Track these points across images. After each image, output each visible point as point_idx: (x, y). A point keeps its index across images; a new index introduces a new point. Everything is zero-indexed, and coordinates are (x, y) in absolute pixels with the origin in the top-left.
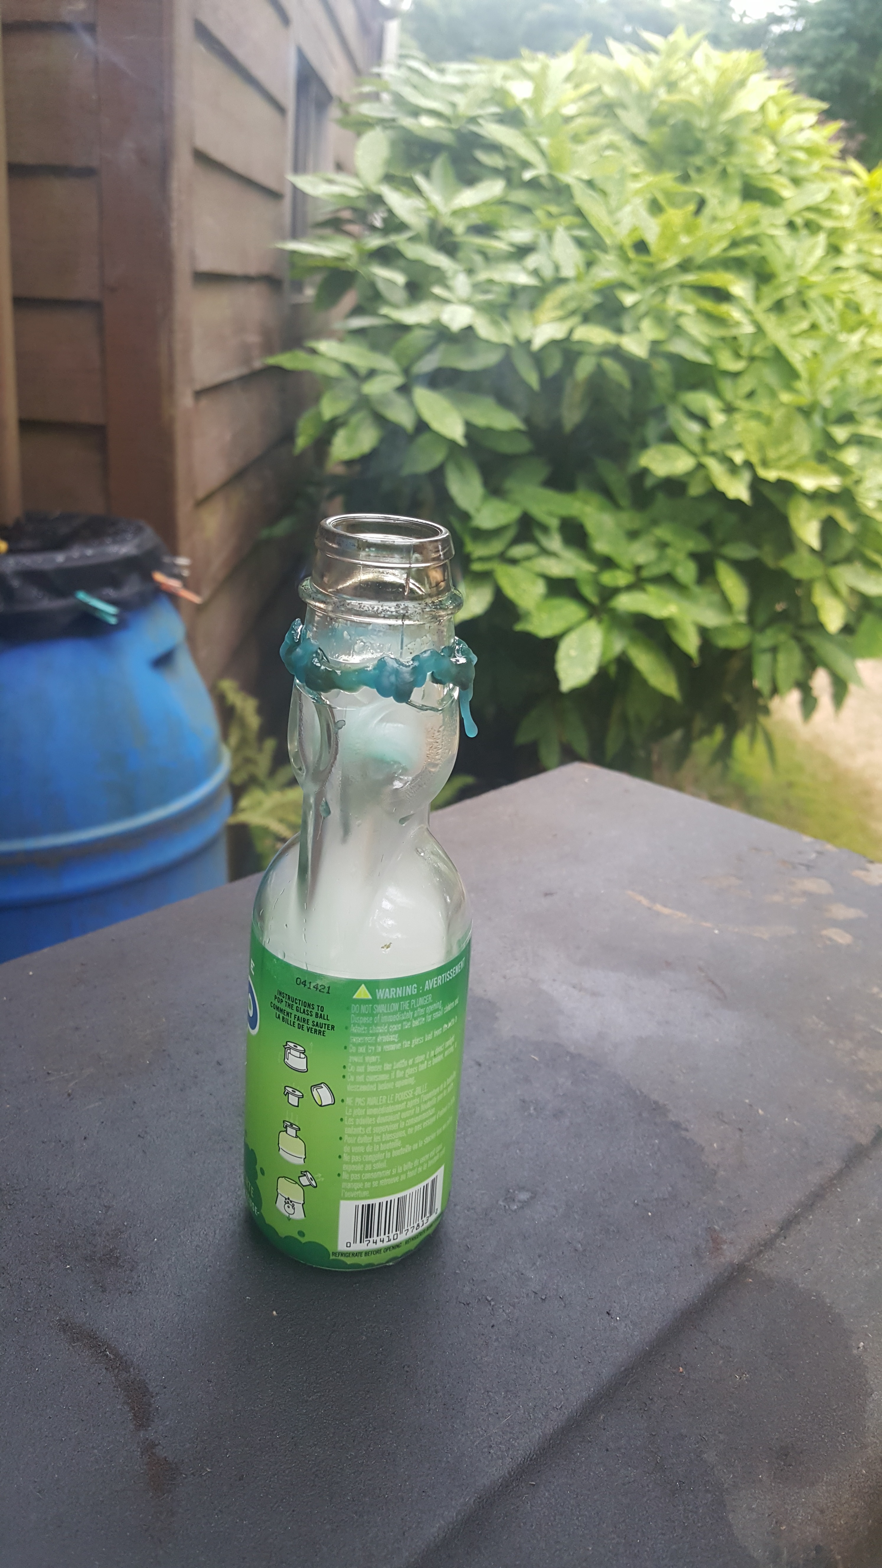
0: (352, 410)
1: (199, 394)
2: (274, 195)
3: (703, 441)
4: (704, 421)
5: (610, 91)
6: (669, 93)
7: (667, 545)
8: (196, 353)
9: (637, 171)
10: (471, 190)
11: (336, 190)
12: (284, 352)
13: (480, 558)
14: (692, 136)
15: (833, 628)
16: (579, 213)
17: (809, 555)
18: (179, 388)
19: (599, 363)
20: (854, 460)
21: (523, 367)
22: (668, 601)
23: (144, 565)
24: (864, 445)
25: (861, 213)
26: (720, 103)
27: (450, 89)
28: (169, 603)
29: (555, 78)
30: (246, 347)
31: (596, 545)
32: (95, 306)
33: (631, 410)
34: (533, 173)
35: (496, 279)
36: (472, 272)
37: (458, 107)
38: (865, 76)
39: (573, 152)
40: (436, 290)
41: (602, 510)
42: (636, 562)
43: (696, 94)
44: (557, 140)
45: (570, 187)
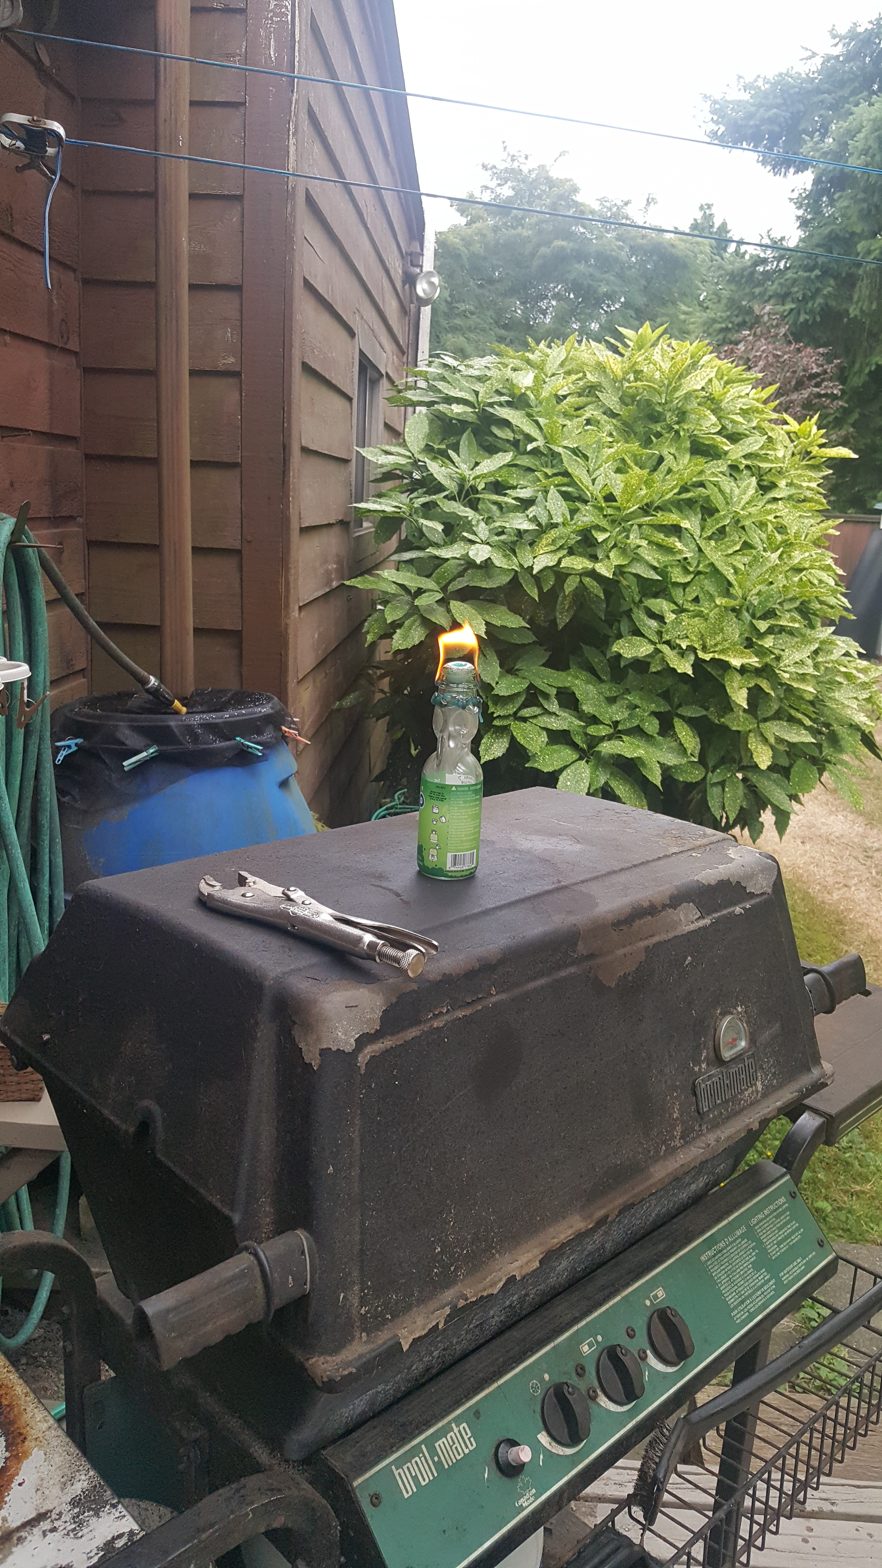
0: (407, 616)
1: (300, 608)
2: (346, 461)
3: (660, 633)
4: (660, 618)
5: (591, 378)
6: (636, 380)
7: (636, 707)
8: (301, 581)
9: (611, 440)
10: (489, 458)
11: (391, 459)
12: (356, 577)
13: (499, 716)
14: (653, 409)
15: (763, 766)
16: (566, 474)
17: (741, 713)
18: (291, 605)
19: (581, 581)
20: (771, 644)
21: (527, 585)
22: (638, 746)
23: (276, 720)
24: (780, 633)
25: (793, 454)
26: (674, 385)
27: (474, 380)
28: (290, 744)
29: (552, 366)
30: (328, 572)
31: (584, 708)
32: (238, 552)
33: (607, 613)
34: (534, 445)
35: (507, 525)
36: (491, 520)
37: (480, 395)
38: (844, 306)
39: (564, 426)
40: (465, 534)
41: (588, 682)
42: (614, 719)
43: (656, 379)
44: (552, 418)
45: (560, 454)
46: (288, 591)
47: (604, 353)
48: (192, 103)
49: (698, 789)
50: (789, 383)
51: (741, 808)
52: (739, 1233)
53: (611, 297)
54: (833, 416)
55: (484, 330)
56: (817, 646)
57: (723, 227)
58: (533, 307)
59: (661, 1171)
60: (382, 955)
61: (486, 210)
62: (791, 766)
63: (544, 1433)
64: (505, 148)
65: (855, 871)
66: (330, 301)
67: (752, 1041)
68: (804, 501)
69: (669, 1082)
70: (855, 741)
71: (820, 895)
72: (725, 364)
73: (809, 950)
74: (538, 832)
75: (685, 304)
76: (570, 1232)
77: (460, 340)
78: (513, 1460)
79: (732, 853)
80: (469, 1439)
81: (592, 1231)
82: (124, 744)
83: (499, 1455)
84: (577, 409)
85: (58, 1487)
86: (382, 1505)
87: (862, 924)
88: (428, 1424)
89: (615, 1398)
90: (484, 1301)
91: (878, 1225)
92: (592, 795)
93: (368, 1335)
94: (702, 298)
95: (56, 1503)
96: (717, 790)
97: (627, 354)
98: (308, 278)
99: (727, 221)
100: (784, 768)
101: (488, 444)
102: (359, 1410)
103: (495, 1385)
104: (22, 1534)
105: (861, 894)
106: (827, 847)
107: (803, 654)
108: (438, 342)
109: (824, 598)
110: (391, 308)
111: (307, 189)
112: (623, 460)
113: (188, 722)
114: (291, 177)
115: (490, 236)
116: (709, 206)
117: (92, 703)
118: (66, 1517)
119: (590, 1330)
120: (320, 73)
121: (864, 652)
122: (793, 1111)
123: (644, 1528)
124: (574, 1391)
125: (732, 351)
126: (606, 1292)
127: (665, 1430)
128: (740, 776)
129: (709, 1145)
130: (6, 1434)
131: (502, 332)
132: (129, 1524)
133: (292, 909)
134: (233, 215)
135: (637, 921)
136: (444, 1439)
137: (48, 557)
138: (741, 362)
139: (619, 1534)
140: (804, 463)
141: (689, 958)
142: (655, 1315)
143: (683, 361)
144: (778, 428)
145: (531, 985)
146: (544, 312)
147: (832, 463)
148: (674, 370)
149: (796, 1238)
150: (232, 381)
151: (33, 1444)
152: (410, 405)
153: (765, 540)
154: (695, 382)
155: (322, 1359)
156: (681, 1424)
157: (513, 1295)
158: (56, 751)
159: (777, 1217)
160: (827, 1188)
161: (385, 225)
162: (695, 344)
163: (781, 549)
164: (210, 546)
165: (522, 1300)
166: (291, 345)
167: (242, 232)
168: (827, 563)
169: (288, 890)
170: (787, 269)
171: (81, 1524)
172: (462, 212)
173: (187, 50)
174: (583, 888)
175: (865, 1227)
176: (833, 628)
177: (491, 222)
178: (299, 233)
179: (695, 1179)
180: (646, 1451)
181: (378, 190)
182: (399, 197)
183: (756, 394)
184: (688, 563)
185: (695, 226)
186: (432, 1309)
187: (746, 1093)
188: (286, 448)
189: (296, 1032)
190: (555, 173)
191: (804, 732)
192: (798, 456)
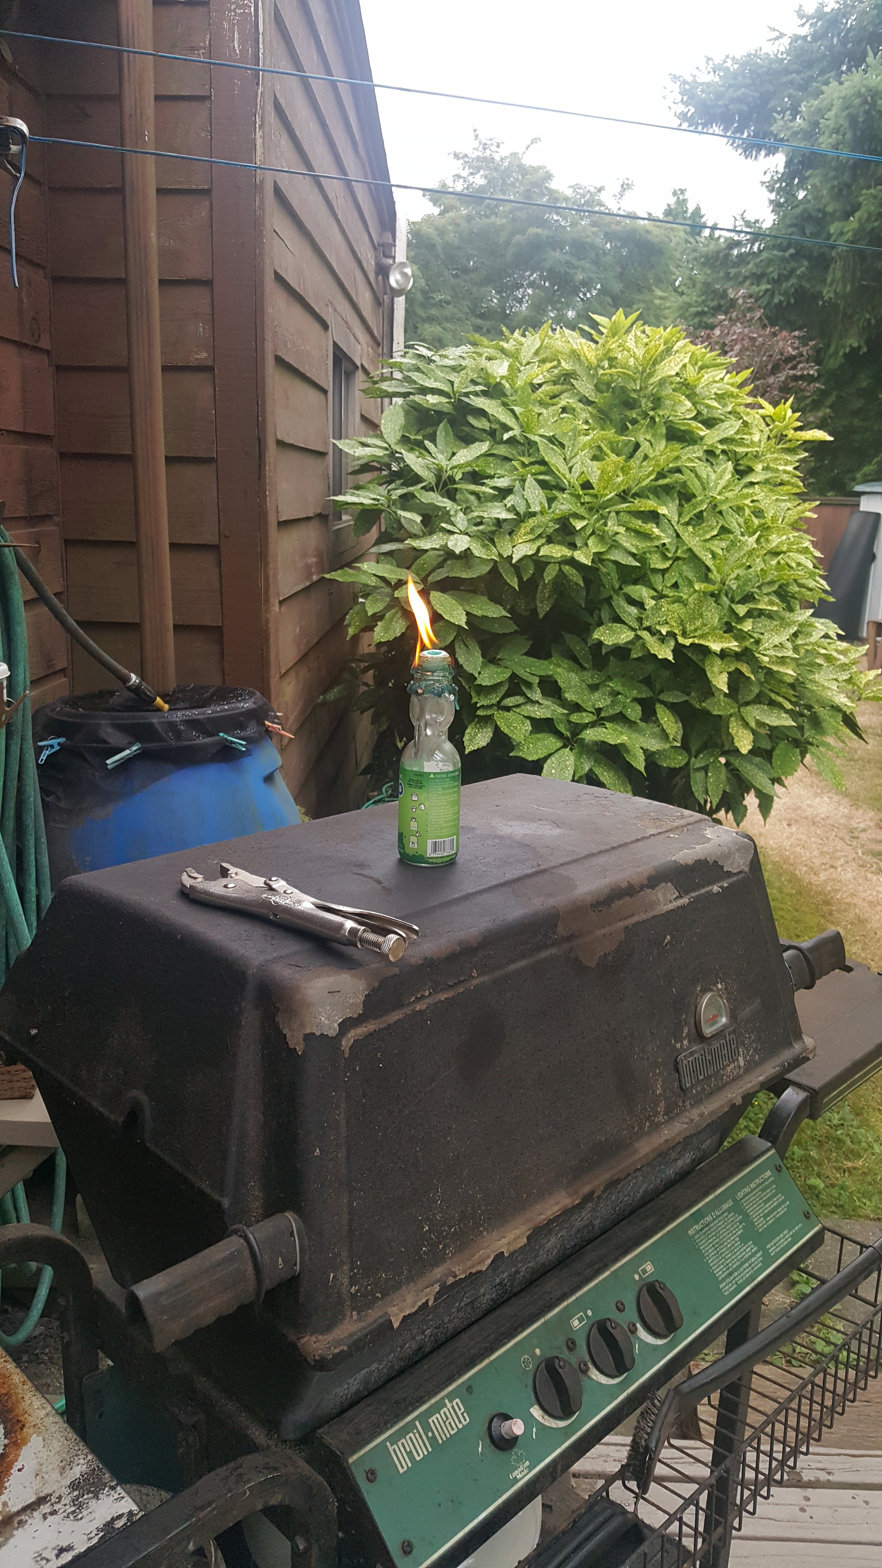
0: (388, 608)
1: (281, 602)
2: (322, 454)
3: (640, 620)
4: (640, 605)
5: (566, 366)
6: (611, 367)
7: (618, 693)
8: (280, 574)
9: (586, 427)
10: (465, 448)
11: (368, 451)
12: (336, 570)
13: (482, 706)
14: (629, 396)
15: (744, 750)
16: (543, 462)
17: (722, 697)
18: (272, 600)
19: (560, 569)
20: (750, 628)
21: (507, 575)
22: (622, 733)
23: (259, 715)
24: (759, 617)
25: (769, 438)
26: (648, 371)
27: (448, 369)
28: (274, 739)
29: (526, 354)
30: (308, 567)
31: (567, 695)
32: (215, 548)
33: (588, 601)
34: (511, 433)
35: (485, 515)
36: (468, 511)
37: (456, 385)
38: (817, 288)
39: (539, 414)
40: (443, 525)
41: (571, 670)
42: (597, 706)
43: (630, 366)
44: (527, 407)
45: (536, 443)
46: (267, 586)
47: (578, 341)
48: (157, 98)
49: (681, 774)
50: (766, 366)
51: (725, 792)
52: (725, 1207)
53: (587, 284)
54: (810, 399)
55: (460, 320)
56: (796, 628)
57: (697, 212)
58: (508, 297)
59: (645, 1147)
60: (363, 941)
61: (459, 199)
62: (773, 749)
63: (536, 1407)
64: (476, 136)
65: (842, 851)
66: (301, 293)
67: (733, 1017)
68: (781, 484)
69: (651, 1059)
70: (836, 722)
71: (807, 876)
72: (700, 349)
73: (797, 932)
74: (518, 818)
75: (661, 290)
76: (556, 1208)
77: (436, 329)
78: (506, 1434)
79: (709, 833)
80: (462, 1414)
81: (579, 1207)
82: (105, 742)
83: (493, 1429)
84: (554, 397)
85: (57, 1472)
86: (378, 1479)
87: (849, 904)
88: (421, 1401)
89: (605, 1370)
90: (473, 1278)
91: (870, 1200)
92: (577, 781)
93: (358, 1314)
94: (677, 283)
95: (55, 1488)
96: (700, 775)
97: (601, 341)
98: (279, 271)
99: (701, 206)
100: (766, 751)
101: (464, 434)
102: (353, 1389)
103: (487, 1361)
104: (23, 1517)
105: (847, 874)
106: (813, 828)
107: (783, 637)
108: (416, 332)
109: (803, 581)
110: (365, 300)
111: (275, 182)
112: (599, 448)
113: (170, 719)
114: (258, 171)
115: (464, 225)
116: (682, 191)
117: (74, 702)
118: (66, 1500)
119: (580, 1305)
120: (285, 65)
121: (843, 634)
122: (777, 1086)
123: (637, 1497)
124: (565, 1365)
125: (709, 337)
126: (595, 1267)
127: (656, 1401)
128: (723, 760)
129: (693, 1120)
130: (4, 1422)
131: (479, 321)
132: (127, 1505)
133: (274, 899)
134: (202, 211)
135: (617, 902)
136: (438, 1415)
137: (25, 556)
138: (717, 347)
139: (613, 1503)
140: (780, 446)
141: (668, 937)
142: (645, 1289)
143: (657, 347)
144: (753, 412)
145: (512, 967)
146: (520, 301)
147: (807, 445)
148: (648, 357)
149: (782, 1210)
150: (207, 376)
151: (31, 1430)
152: (386, 397)
153: (743, 524)
154: (669, 368)
155: (314, 1338)
156: (672, 1394)
157: (503, 1272)
158: (39, 751)
159: (763, 1190)
160: (820, 1165)
161: (356, 216)
162: (668, 330)
163: (759, 533)
164: (188, 542)
165: (512, 1277)
166: (264, 339)
167: (212, 226)
168: (805, 546)
169: (270, 880)
170: (760, 251)
171: (80, 1506)
172: (435, 202)
173: (150, 45)
174: (563, 871)
175: (858, 1203)
176: (811, 611)
177: (464, 212)
178: (268, 225)
179: (680, 1155)
180: (638, 1422)
181: (348, 183)
182: (370, 189)
183: (730, 378)
184: (667, 549)
185: (668, 212)
186: (421, 1287)
187: (729, 1069)
188: (261, 442)
189: (279, 1019)
190: (528, 160)
191: (784, 715)
192: (774, 440)
